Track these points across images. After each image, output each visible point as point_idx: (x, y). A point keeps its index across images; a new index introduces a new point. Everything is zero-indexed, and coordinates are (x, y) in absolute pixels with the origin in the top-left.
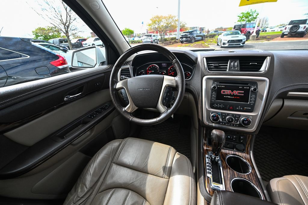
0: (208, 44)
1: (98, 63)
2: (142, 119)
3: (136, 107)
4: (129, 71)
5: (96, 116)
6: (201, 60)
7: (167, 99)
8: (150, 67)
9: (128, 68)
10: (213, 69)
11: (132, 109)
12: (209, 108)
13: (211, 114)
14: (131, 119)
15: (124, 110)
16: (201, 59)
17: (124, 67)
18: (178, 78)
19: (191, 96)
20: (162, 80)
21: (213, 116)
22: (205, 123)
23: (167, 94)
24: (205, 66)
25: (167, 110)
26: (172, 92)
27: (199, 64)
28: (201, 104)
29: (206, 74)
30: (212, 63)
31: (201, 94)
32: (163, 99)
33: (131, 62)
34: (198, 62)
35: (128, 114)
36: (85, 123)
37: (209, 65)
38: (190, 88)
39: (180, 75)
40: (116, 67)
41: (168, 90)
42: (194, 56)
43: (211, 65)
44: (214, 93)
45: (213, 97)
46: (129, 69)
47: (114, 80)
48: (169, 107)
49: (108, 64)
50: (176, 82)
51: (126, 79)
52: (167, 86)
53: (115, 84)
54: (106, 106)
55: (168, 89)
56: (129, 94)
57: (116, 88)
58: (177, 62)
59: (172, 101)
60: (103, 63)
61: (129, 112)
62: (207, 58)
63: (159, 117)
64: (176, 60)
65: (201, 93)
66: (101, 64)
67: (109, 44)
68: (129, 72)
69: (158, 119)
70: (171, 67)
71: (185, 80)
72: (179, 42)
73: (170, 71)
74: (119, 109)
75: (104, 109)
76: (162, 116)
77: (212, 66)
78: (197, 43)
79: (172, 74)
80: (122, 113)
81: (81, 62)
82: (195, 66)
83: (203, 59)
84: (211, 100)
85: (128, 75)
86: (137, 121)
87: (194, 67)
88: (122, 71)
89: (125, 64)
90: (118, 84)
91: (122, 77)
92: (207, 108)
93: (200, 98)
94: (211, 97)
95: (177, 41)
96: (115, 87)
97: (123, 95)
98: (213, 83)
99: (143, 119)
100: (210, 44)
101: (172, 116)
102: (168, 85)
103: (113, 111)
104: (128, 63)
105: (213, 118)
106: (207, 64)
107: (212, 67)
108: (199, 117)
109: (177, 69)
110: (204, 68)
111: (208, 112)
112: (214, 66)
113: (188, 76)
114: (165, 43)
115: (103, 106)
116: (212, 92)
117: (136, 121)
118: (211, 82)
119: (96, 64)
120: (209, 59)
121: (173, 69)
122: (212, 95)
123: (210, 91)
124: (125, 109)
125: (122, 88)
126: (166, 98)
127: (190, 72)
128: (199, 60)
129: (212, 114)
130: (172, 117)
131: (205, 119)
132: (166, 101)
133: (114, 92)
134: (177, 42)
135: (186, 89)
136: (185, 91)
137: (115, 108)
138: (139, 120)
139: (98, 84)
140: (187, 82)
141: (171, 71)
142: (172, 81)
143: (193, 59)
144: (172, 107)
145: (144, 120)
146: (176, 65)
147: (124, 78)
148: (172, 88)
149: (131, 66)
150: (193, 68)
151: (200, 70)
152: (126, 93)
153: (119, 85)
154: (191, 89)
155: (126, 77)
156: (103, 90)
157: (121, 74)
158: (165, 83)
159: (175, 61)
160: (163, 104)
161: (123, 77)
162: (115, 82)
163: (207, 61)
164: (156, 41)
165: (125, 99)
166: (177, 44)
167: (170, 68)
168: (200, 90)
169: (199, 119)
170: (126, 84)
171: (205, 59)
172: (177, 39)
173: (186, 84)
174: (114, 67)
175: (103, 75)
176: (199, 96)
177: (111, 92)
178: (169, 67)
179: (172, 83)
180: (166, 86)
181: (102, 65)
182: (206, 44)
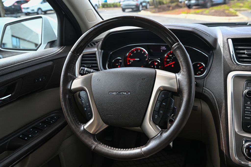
0: (236, 10)
1: (44, 43)
2: (114, 147)
3: (105, 125)
4: (96, 57)
5: (32, 137)
6: (223, 44)
7: (161, 112)
8: (133, 51)
9: (94, 52)
10: (245, 60)
11: (96, 128)
12: (240, 131)
13: (245, 143)
14: (94, 146)
15: (82, 128)
16: (223, 42)
17: (87, 51)
18: (181, 76)
19: (205, 107)
20: (154, 77)
21: (248, 147)
22: (233, 159)
23: (161, 104)
24: (232, 53)
25: (161, 134)
26: (171, 100)
27: (220, 50)
28: (224, 122)
29: (233, 67)
30: (244, 49)
31: (224, 104)
32: (155, 112)
33: (100, 43)
34: (218, 46)
35: (90, 137)
36: (13, 148)
37: (238, 51)
38: (204, 92)
39: (185, 70)
40: (73, 52)
41: (163, 96)
42: (210, 36)
43: (241, 51)
44: (249, 103)
45: (247, 111)
46: (95, 54)
47: (69, 74)
48: (164, 127)
49: (61, 45)
50: (179, 82)
51: (89, 72)
52: (162, 89)
53: (70, 82)
54: (52, 118)
55: (164, 94)
56: (93, 101)
57: (72, 88)
58: (180, 48)
59: (171, 115)
60: (52, 44)
61: (91, 132)
62: (234, 40)
63: (146, 146)
64: (179, 44)
65: (224, 101)
66: (49, 45)
67: (64, 13)
68: (96, 60)
69: (144, 149)
70: (170, 53)
71: (194, 76)
72: (185, 7)
73: (168, 60)
74: (73, 127)
75: (48, 123)
76: (152, 144)
77: (244, 54)
78: (215, 8)
79: (172, 65)
80: (78, 133)
81: (17, 37)
82: (213, 54)
83: (226, 42)
84: (244, 116)
85: (93, 65)
86: (105, 151)
87: (211, 54)
88: (83, 57)
89: (90, 45)
90: (75, 81)
91: (82, 69)
92: (236, 130)
93: (223, 111)
94: (244, 111)
95: (180, 4)
96: (69, 87)
97: (83, 102)
98: (247, 85)
99: (116, 148)
100: (240, 10)
101: (171, 144)
102: (164, 87)
103: (64, 127)
104: (95, 44)
105: (249, 151)
106: (235, 50)
107: (243, 56)
108: (222, 148)
109: (181, 60)
110: (228, 57)
111: (239, 139)
112: (247, 54)
113: (200, 70)
114: (159, 8)
115: (46, 118)
116: (245, 102)
117: (103, 150)
118: (243, 83)
119: (41, 44)
120: (237, 42)
121: (172, 56)
122: (245, 107)
123: (242, 100)
124: (85, 127)
125: (82, 89)
126: (158, 112)
127: (204, 63)
128: (220, 42)
129: (247, 144)
130: (169, 146)
131: (232, 153)
132: (159, 116)
133: (67, 97)
134: (181, 7)
135: (196, 93)
136: (195, 97)
137: (66, 124)
138: (109, 149)
139: (40, 80)
140: (199, 81)
141: (170, 61)
142: (171, 81)
143: (210, 40)
144: (170, 127)
145: (118, 150)
146: (178, 53)
147: (86, 71)
148: (170, 93)
149: (100, 50)
150: (210, 57)
151: (221, 61)
152: (88, 99)
153: (76, 84)
154: (205, 94)
155: (89, 70)
156: (49, 90)
157: (82, 65)
158: (158, 84)
159: (176, 45)
160: (154, 121)
161: (84, 70)
162: (70, 78)
163: (234, 45)
164: (144, 4)
165: (85, 109)
166: (181, 9)
167: (168, 55)
168: (223, 97)
169: (221, 152)
170: (88, 82)
171: (230, 41)
172: (181, 2)
173: (197, 85)
174: (70, 52)
175: (51, 63)
176: (220, 108)
177: (61, 96)
178: (165, 54)
179: (171, 85)
180: (159, 90)
181: (50, 47)
182: (232, 10)
